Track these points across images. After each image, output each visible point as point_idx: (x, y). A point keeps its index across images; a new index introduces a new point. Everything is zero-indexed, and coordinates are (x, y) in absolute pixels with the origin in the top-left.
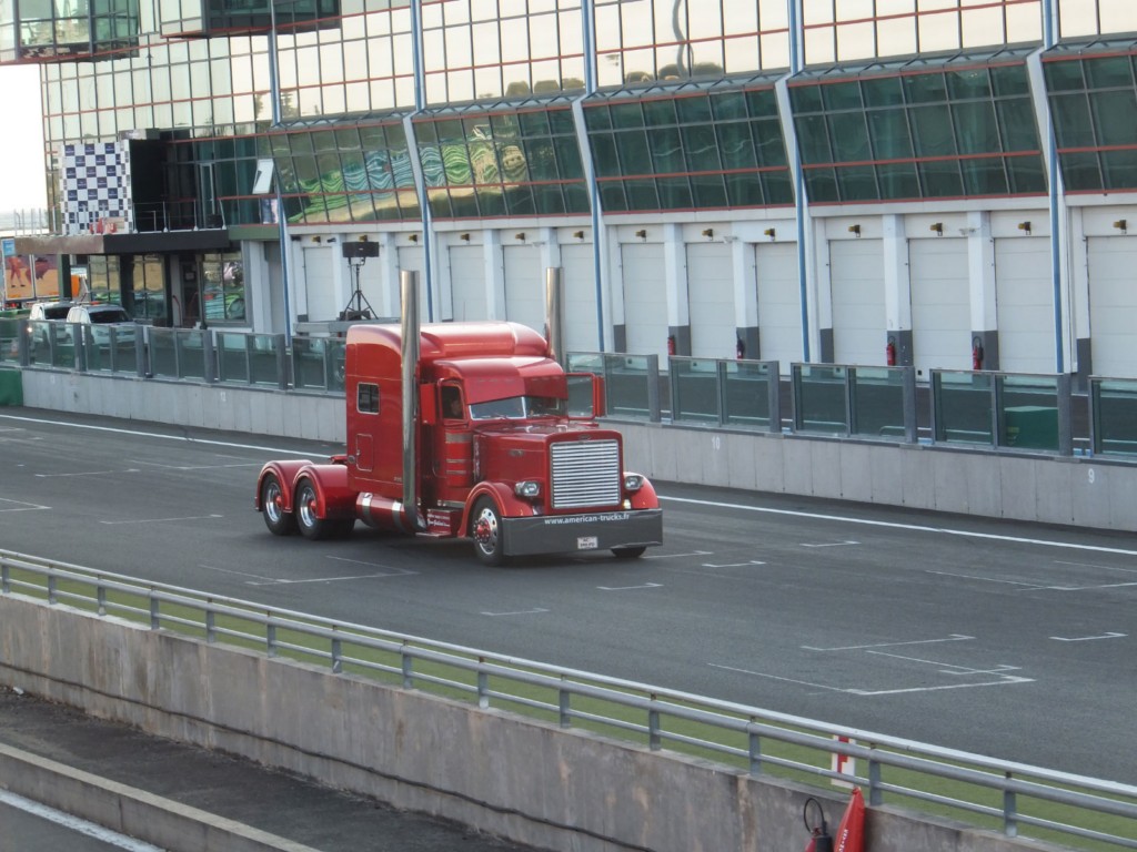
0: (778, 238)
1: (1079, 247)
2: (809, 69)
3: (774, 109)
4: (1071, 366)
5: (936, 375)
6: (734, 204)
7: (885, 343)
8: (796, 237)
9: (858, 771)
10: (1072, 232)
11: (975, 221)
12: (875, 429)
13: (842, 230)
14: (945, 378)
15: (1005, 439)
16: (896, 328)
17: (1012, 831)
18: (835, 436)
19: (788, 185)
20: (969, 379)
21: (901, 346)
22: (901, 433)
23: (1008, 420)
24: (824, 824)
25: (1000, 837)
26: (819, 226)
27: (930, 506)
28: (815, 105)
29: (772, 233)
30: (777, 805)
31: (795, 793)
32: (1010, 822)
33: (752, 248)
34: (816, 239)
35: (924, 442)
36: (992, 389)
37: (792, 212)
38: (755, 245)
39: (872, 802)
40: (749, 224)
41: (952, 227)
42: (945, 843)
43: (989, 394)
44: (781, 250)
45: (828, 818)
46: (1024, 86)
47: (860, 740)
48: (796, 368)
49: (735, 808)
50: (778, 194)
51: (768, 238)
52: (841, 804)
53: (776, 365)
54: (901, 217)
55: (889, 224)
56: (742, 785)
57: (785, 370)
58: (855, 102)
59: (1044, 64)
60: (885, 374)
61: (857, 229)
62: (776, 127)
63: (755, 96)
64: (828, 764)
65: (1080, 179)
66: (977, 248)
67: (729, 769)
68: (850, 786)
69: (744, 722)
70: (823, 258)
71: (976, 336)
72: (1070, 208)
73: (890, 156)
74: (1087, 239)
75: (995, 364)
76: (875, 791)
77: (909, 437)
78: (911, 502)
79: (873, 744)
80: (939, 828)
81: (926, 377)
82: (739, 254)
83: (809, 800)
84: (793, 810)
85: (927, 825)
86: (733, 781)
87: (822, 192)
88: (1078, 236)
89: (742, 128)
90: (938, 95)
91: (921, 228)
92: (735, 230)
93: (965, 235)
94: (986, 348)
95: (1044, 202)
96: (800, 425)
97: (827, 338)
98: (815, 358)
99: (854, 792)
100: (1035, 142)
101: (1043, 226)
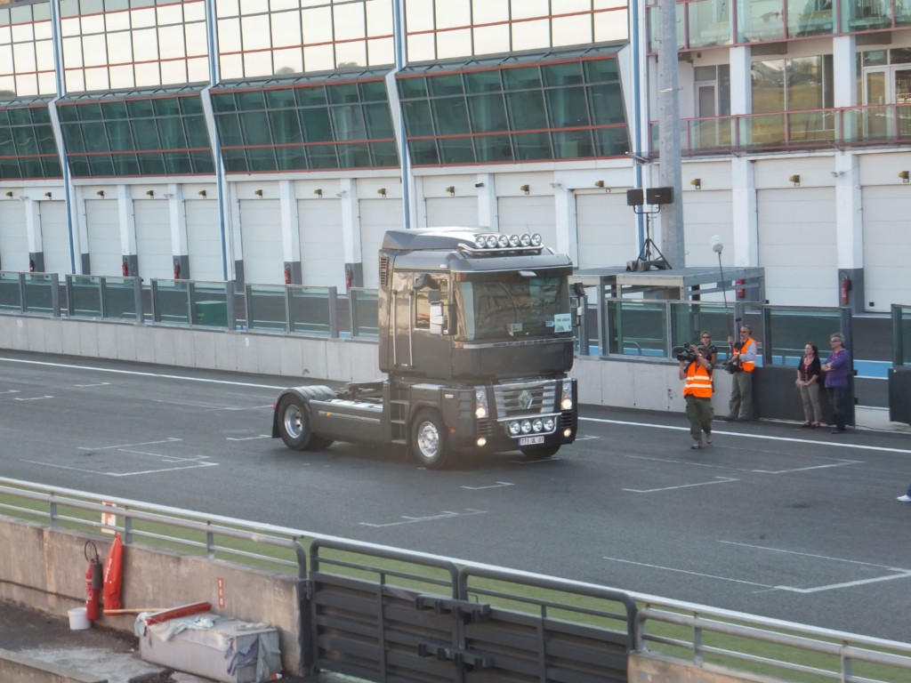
0: (53, 198)
1: (235, 205)
2: (69, 95)
3: (48, 119)
4: (232, 276)
5: (154, 283)
6: (25, 176)
7: (121, 263)
8: (65, 198)
9: (118, 523)
10: (230, 196)
11: (173, 189)
12: (118, 314)
13: (93, 194)
14: (159, 284)
15: (196, 321)
16: (127, 254)
17: (212, 556)
18: (94, 319)
19: (58, 165)
20: (173, 284)
21: (131, 265)
22: (134, 317)
23: (197, 310)
24: (97, 556)
25: (204, 560)
26: (78, 190)
27: (153, 361)
28: (73, 117)
29: (49, 195)
30: (68, 545)
31: (79, 538)
32: (210, 551)
33: (37, 204)
34: (77, 199)
35: (148, 322)
36: (188, 290)
37: (62, 182)
38: (39, 202)
39: (127, 541)
40: (34, 189)
41: (159, 193)
42: (171, 565)
43: (186, 293)
44: (55, 205)
45: (99, 552)
46: (200, 109)
47: (119, 505)
48: (69, 278)
49: (41, 548)
50: (53, 171)
51: (47, 198)
52: (107, 543)
53: (56, 276)
54: (129, 186)
55: (121, 191)
56: (46, 534)
57: (62, 279)
58: (98, 116)
59: (211, 96)
60: (122, 281)
61: (102, 193)
62: (50, 130)
63: (36, 111)
64: (99, 519)
65: (235, 165)
66: (174, 206)
67: (38, 525)
68: (113, 532)
69: (46, 496)
70: (82, 210)
71: (175, 259)
72: (229, 183)
73: (120, 149)
74: (239, 201)
75: (187, 276)
76: (128, 536)
77: (139, 320)
78: (141, 359)
79: (127, 507)
80: (167, 556)
81: (147, 282)
82: (29, 207)
83: (88, 542)
84: (78, 548)
85: (160, 555)
86: (40, 532)
87: (79, 170)
88: (234, 199)
89: (28, 129)
90: (149, 113)
91: (141, 193)
92: (26, 193)
93: (168, 197)
94: (182, 266)
95: (214, 179)
96: (72, 312)
97: (86, 259)
98: (79, 272)
99: (116, 536)
100: (207, 142)
101: (213, 193)
